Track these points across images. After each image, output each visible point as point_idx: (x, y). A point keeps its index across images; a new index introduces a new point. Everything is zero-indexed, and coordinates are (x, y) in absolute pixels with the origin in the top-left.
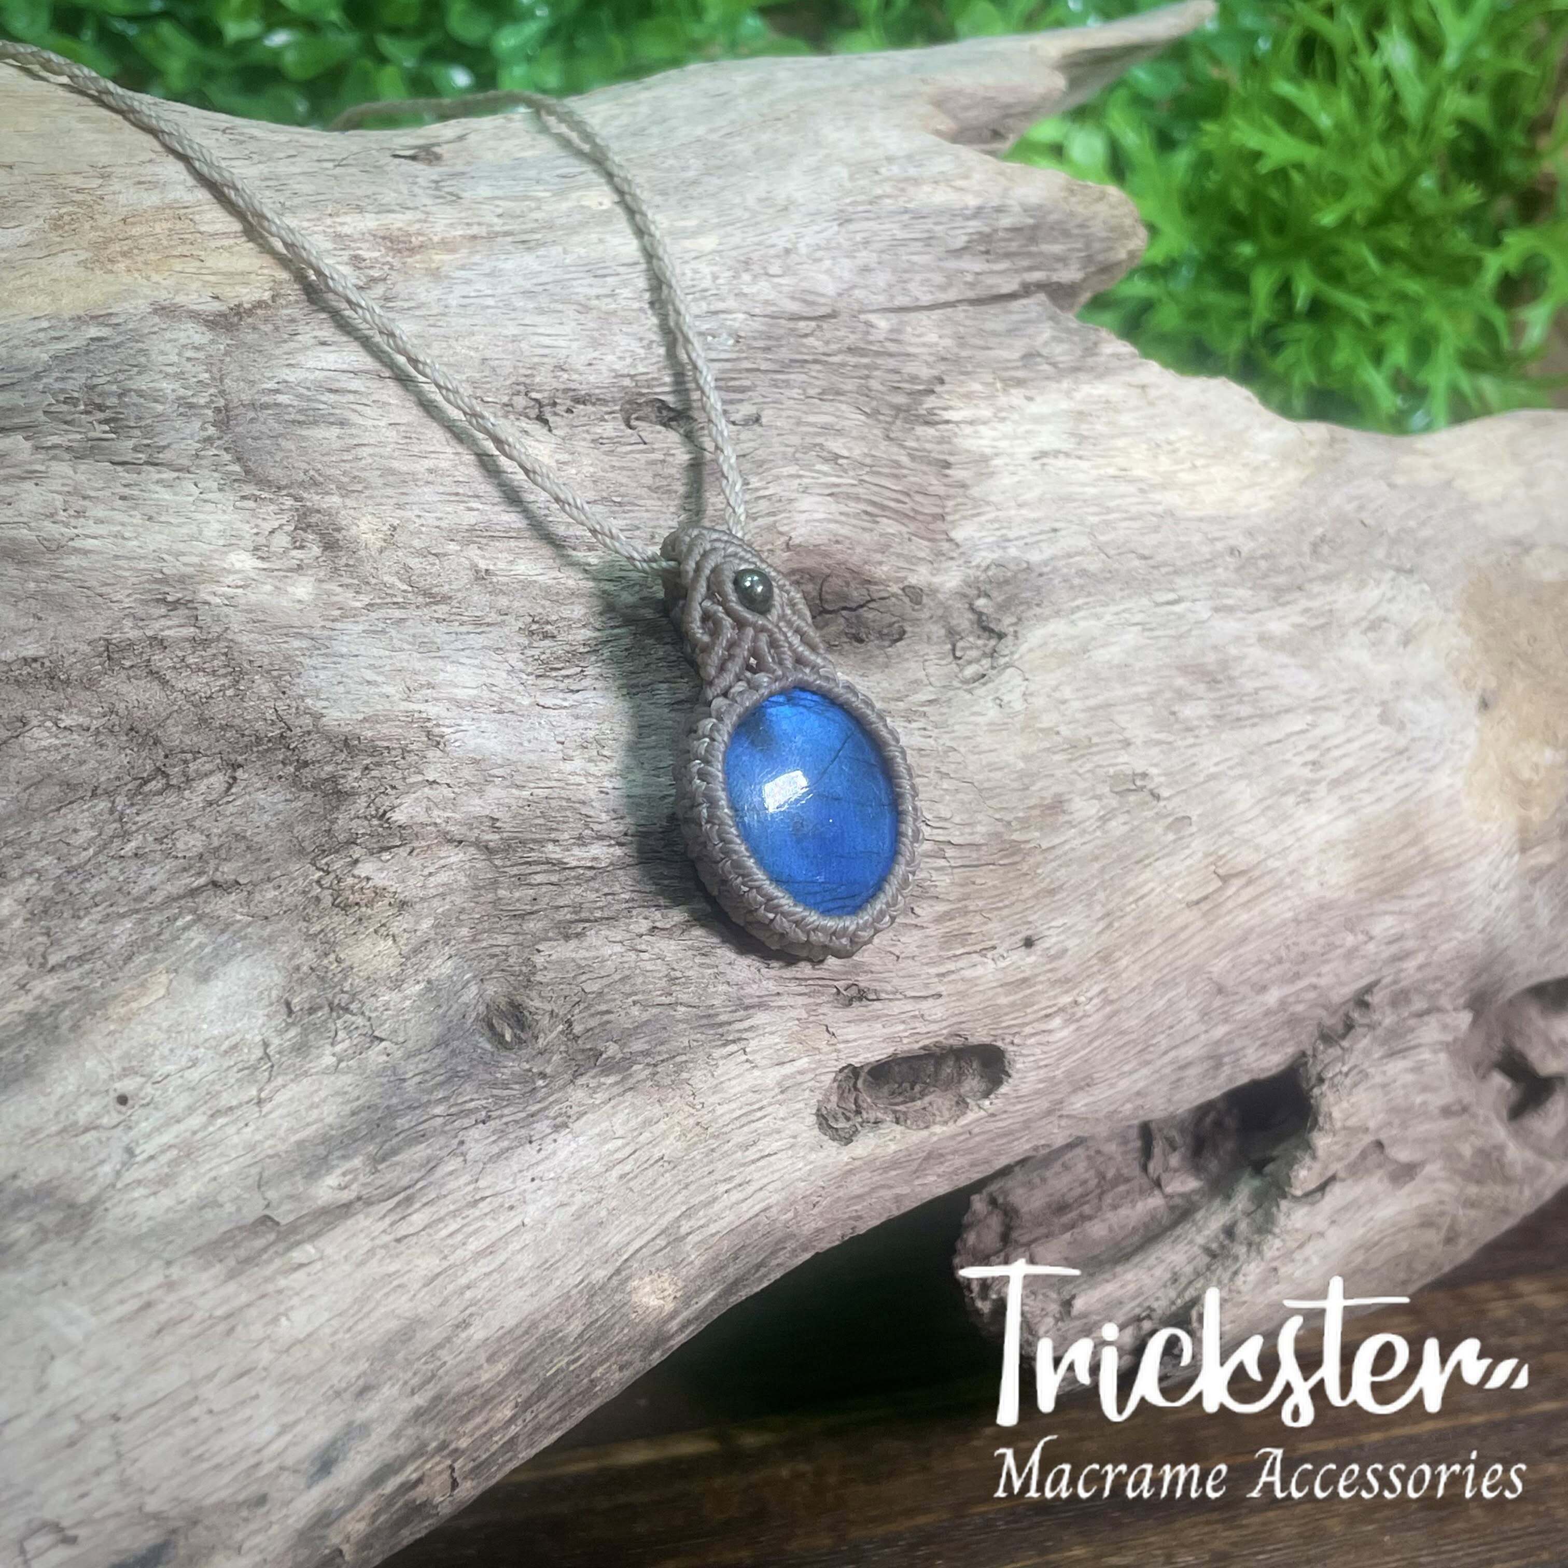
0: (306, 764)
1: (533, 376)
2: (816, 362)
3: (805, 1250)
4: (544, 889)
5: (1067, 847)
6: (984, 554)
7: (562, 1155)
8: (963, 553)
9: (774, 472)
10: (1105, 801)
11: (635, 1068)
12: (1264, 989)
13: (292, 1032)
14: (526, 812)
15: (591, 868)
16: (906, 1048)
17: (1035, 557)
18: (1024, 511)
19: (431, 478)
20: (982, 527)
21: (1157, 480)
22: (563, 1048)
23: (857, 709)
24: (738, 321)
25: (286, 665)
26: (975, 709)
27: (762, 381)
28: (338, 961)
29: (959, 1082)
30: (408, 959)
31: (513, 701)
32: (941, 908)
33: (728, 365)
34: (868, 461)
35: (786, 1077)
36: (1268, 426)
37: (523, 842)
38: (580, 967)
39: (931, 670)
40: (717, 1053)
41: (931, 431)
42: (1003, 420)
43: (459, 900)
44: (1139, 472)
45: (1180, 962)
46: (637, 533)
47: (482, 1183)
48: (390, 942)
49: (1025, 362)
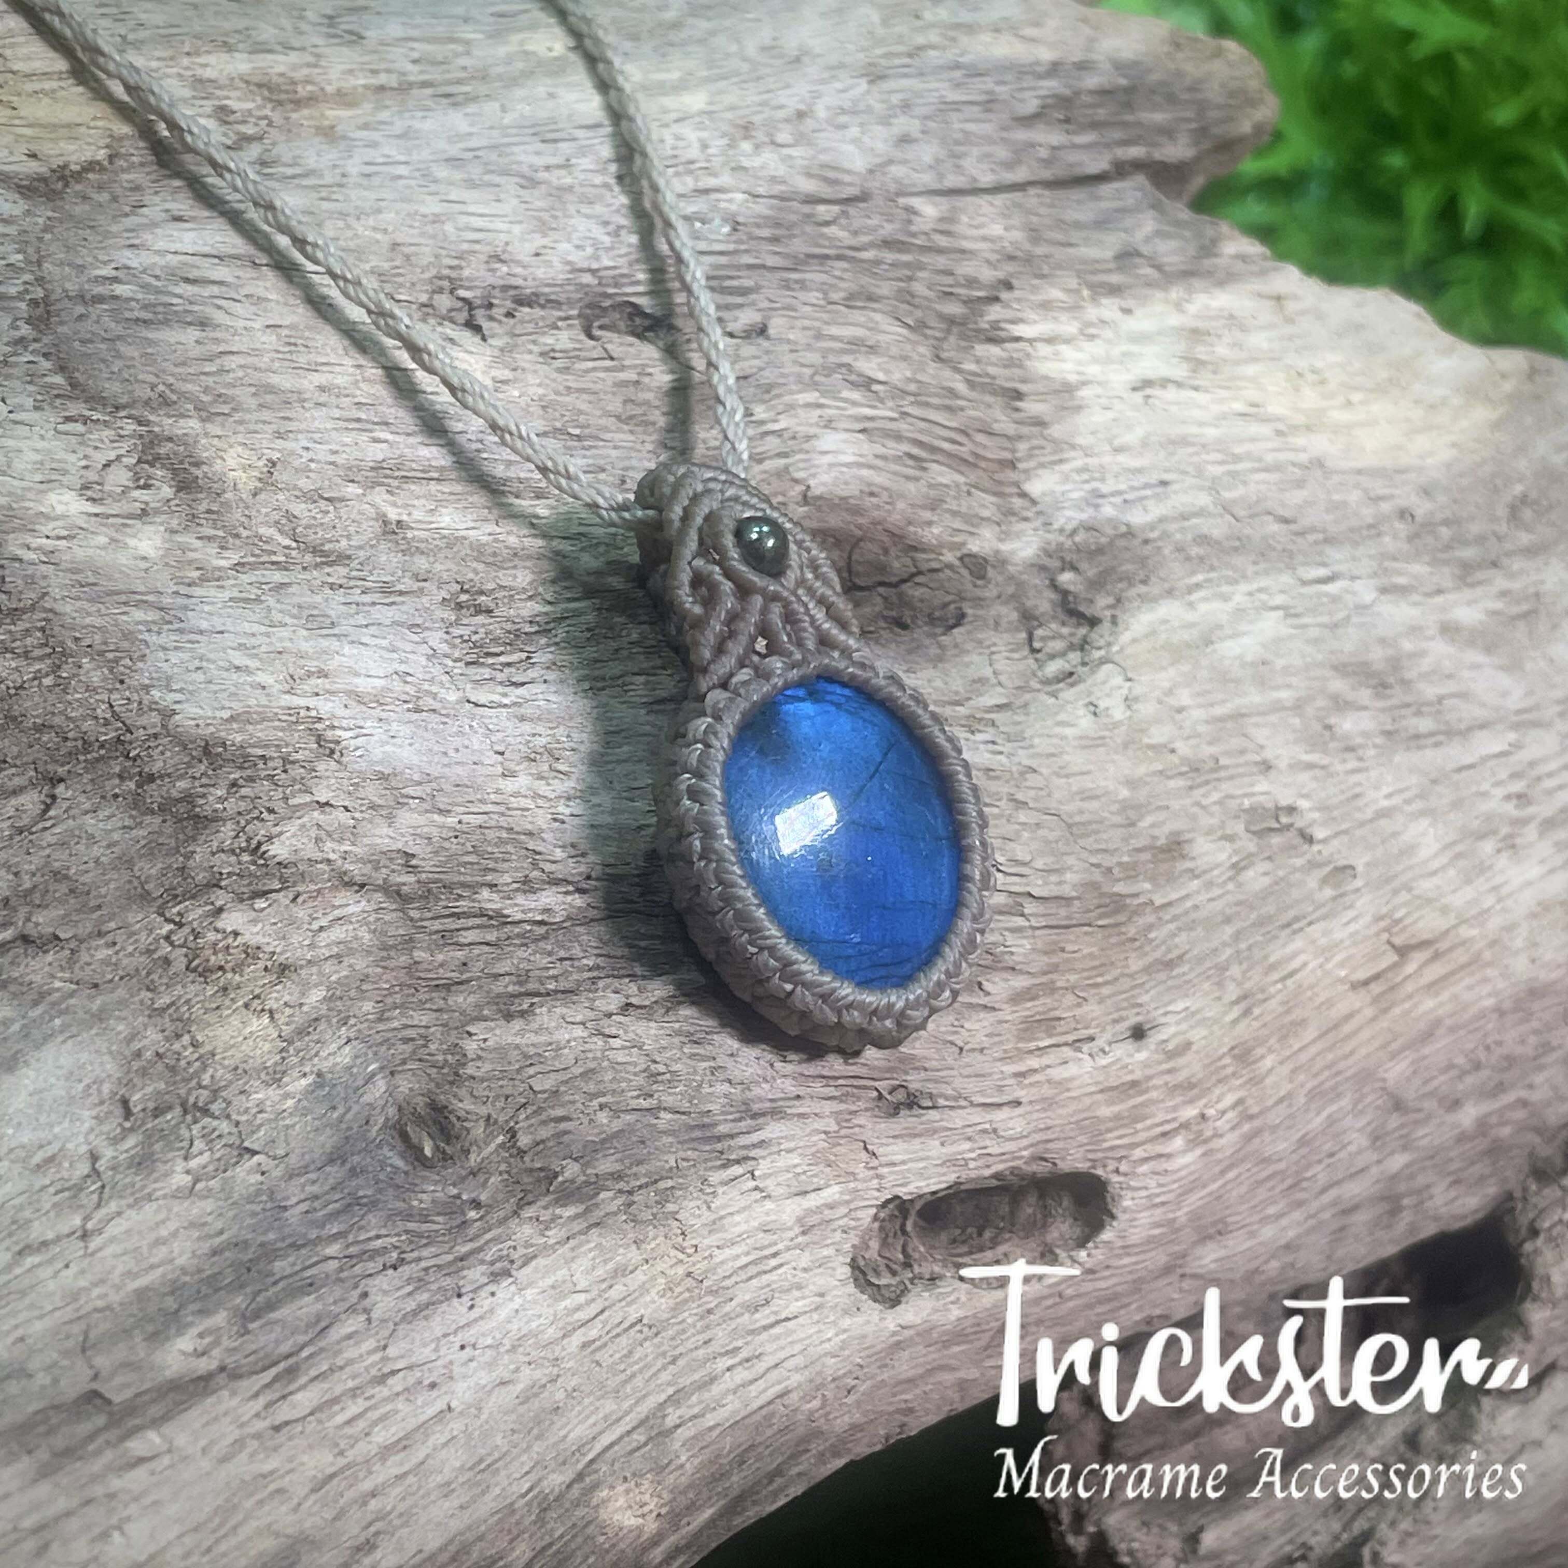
0: (151, 778)
1: (461, 268)
2: (839, 258)
3: (836, 1454)
4: (476, 951)
5: (1189, 904)
6: (1069, 513)
7: (503, 1313)
8: (1039, 513)
9: (787, 399)
10: (1238, 844)
11: (603, 1195)
12: (1455, 1104)
13: (131, 1141)
14: (453, 846)
15: (541, 923)
16: (973, 1174)
17: (1137, 518)
18: (1121, 458)
19: (323, 398)
20: (1066, 479)
21: (1300, 419)
22: (503, 1167)
23: (904, 707)
24: (736, 201)
25: (125, 645)
26: (1060, 718)
27: (770, 282)
28: (195, 1045)
29: (1045, 1226)
30: (290, 1042)
31: (434, 696)
32: (1020, 982)
33: (723, 260)
34: (912, 387)
35: (810, 1212)
36: (1448, 352)
37: (449, 887)
38: (526, 1056)
39: (998, 666)
40: (716, 1177)
41: (995, 351)
42: (1092, 337)
43: (360, 963)
44: (1275, 408)
45: (1342, 1065)
46: (602, 476)
47: (391, 1351)
48: (266, 1020)
49: (1120, 263)
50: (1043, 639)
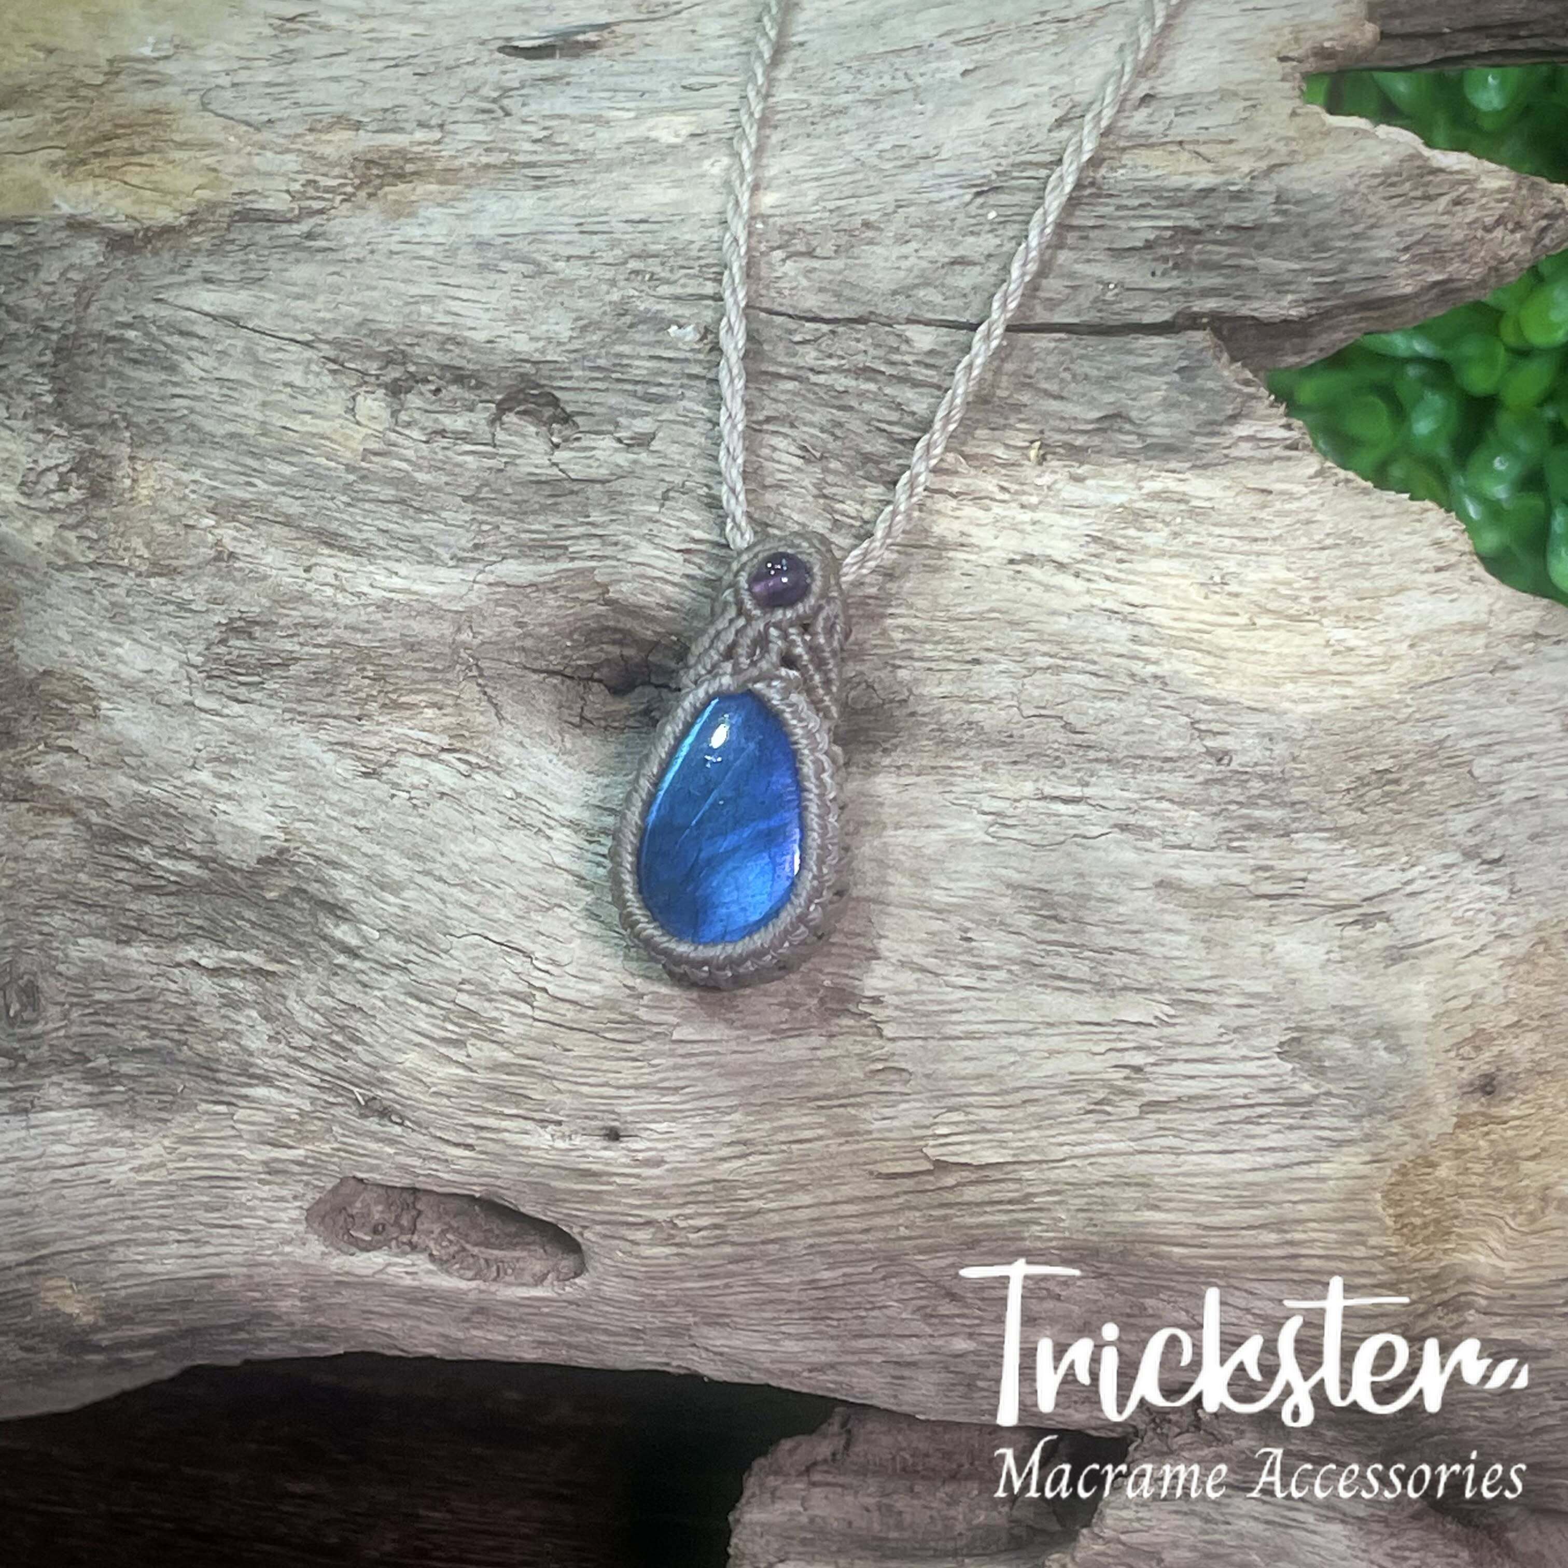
1: (417, 345)
2: (791, 378)
4: (121, 887)
7: (9, 1137)
10: (801, 1014)
11: (116, 1087)
14: (137, 808)
15: (176, 883)
17: (924, 689)
19: (229, 443)
21: (1177, 630)
31: (172, 694)
32: (502, 1057)
35: (275, 1160)
38: (104, 973)
40: (204, 1107)
44: (1157, 613)
45: (855, 1237)
49: (1105, 424)
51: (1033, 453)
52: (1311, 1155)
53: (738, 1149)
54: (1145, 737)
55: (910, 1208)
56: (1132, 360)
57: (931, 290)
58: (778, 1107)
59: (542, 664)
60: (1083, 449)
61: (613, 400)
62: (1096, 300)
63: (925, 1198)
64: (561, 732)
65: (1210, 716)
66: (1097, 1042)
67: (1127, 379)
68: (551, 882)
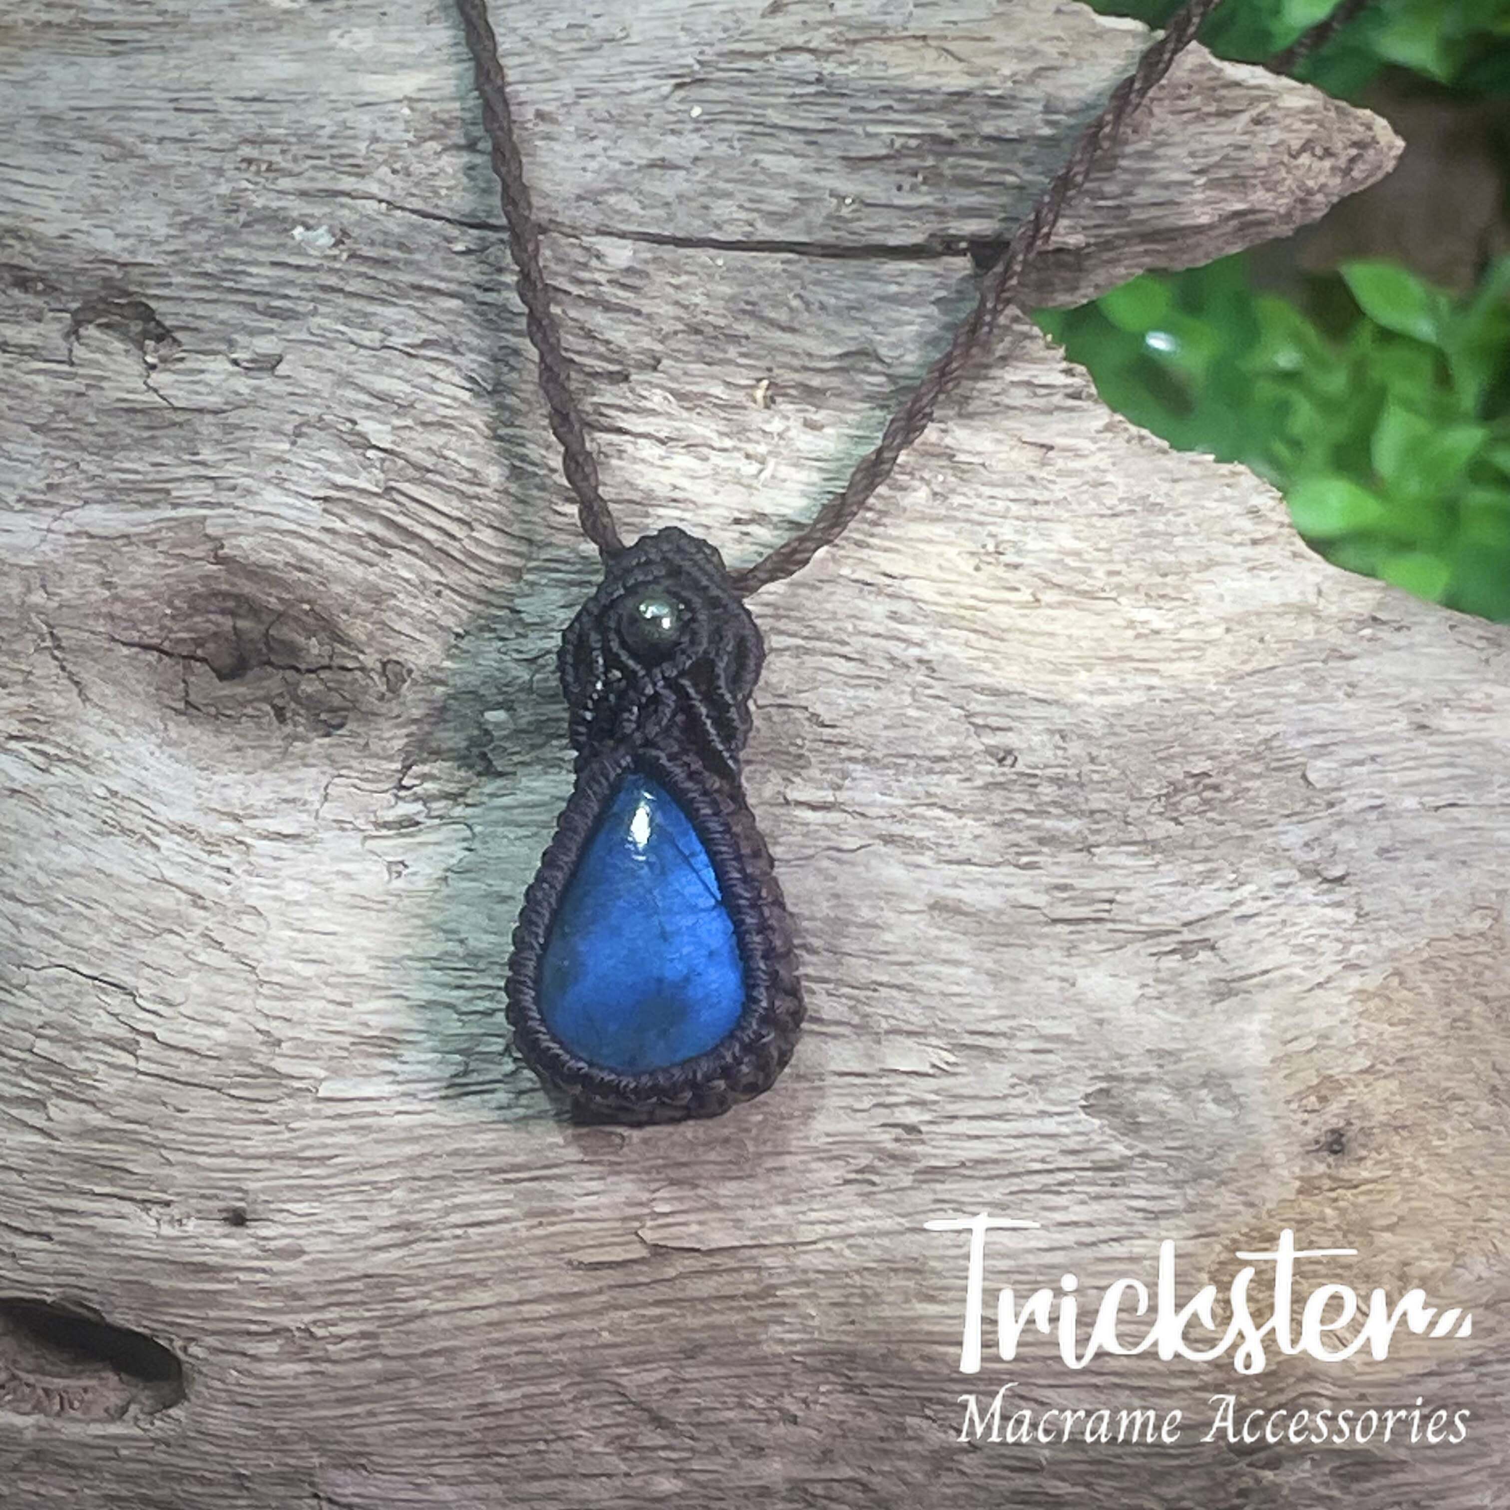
5: (367, 1107)
12: (757, 1451)
27: (331, 310)
32: (94, 1120)
45: (544, 1346)
49: (846, 363)
50: (425, 777)
51: (759, 394)
52: (1122, 1231)
53: (399, 1235)
54: (911, 732)
55: (616, 1308)
56: (875, 288)
57: (625, 197)
58: (451, 1180)
59: (135, 636)
60: (821, 392)
61: (225, 313)
62: (829, 217)
63: (636, 1294)
64: (162, 719)
65: (988, 709)
66: (858, 1098)
67: (875, 310)
68: (159, 902)
